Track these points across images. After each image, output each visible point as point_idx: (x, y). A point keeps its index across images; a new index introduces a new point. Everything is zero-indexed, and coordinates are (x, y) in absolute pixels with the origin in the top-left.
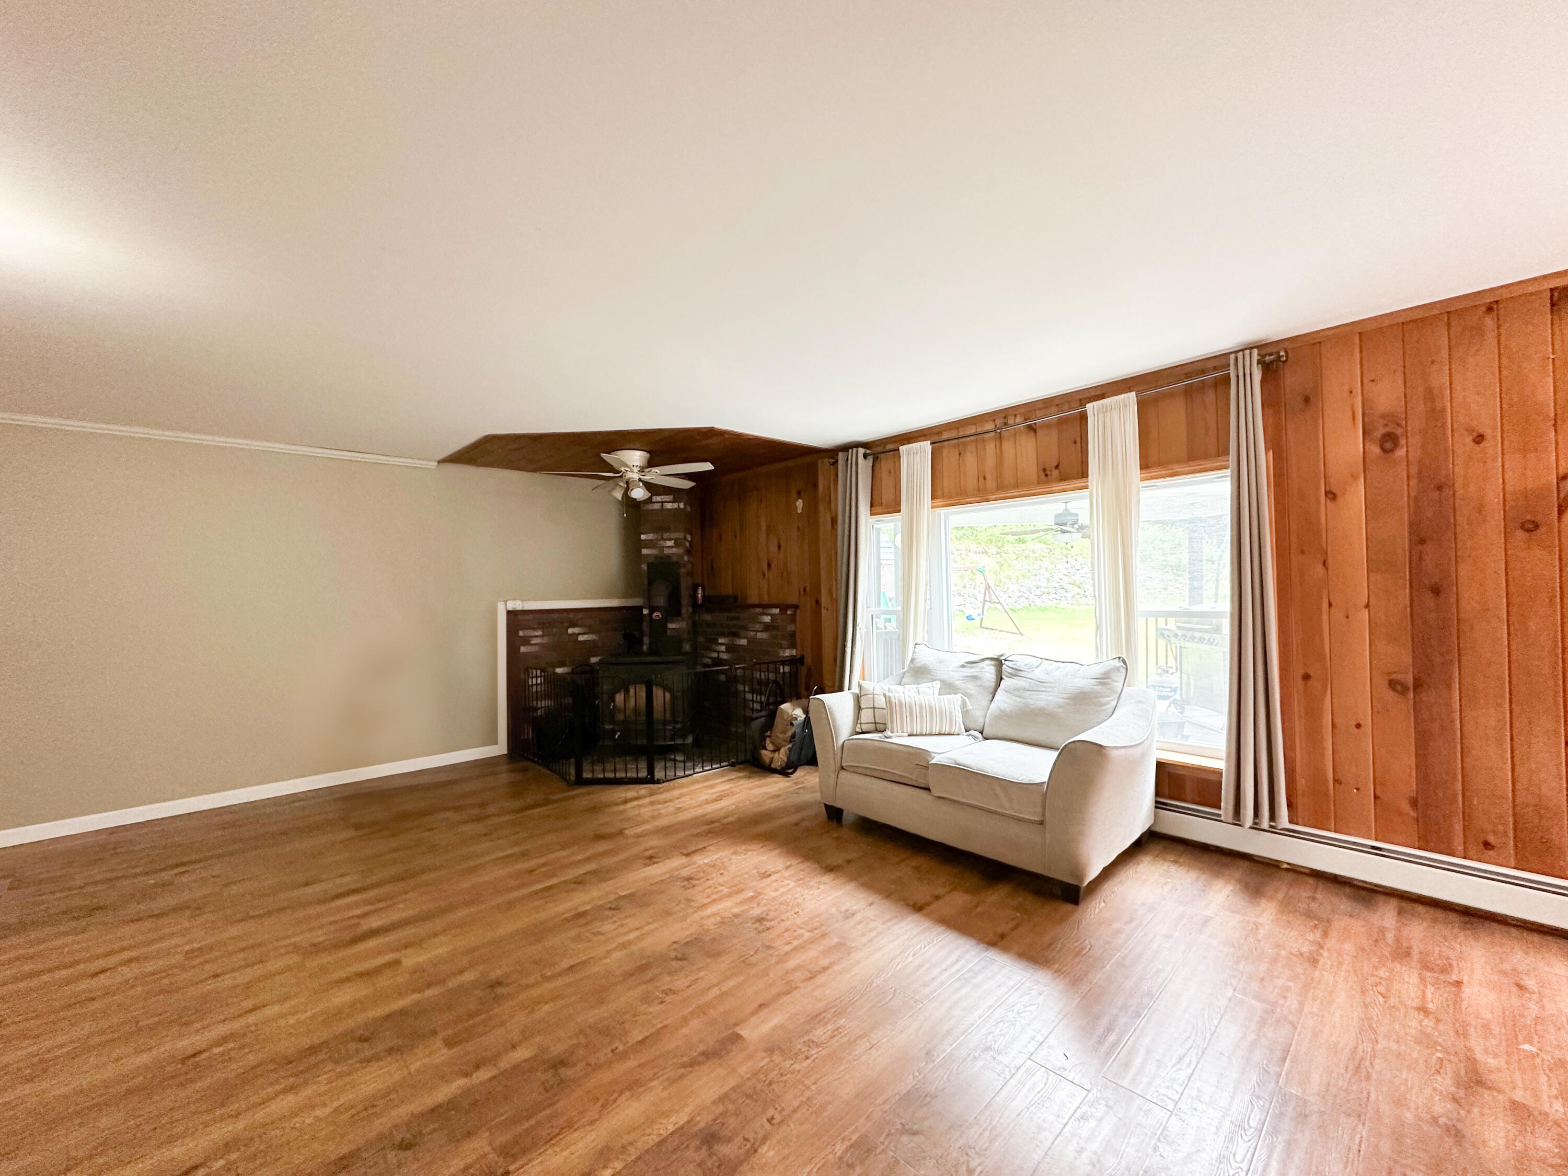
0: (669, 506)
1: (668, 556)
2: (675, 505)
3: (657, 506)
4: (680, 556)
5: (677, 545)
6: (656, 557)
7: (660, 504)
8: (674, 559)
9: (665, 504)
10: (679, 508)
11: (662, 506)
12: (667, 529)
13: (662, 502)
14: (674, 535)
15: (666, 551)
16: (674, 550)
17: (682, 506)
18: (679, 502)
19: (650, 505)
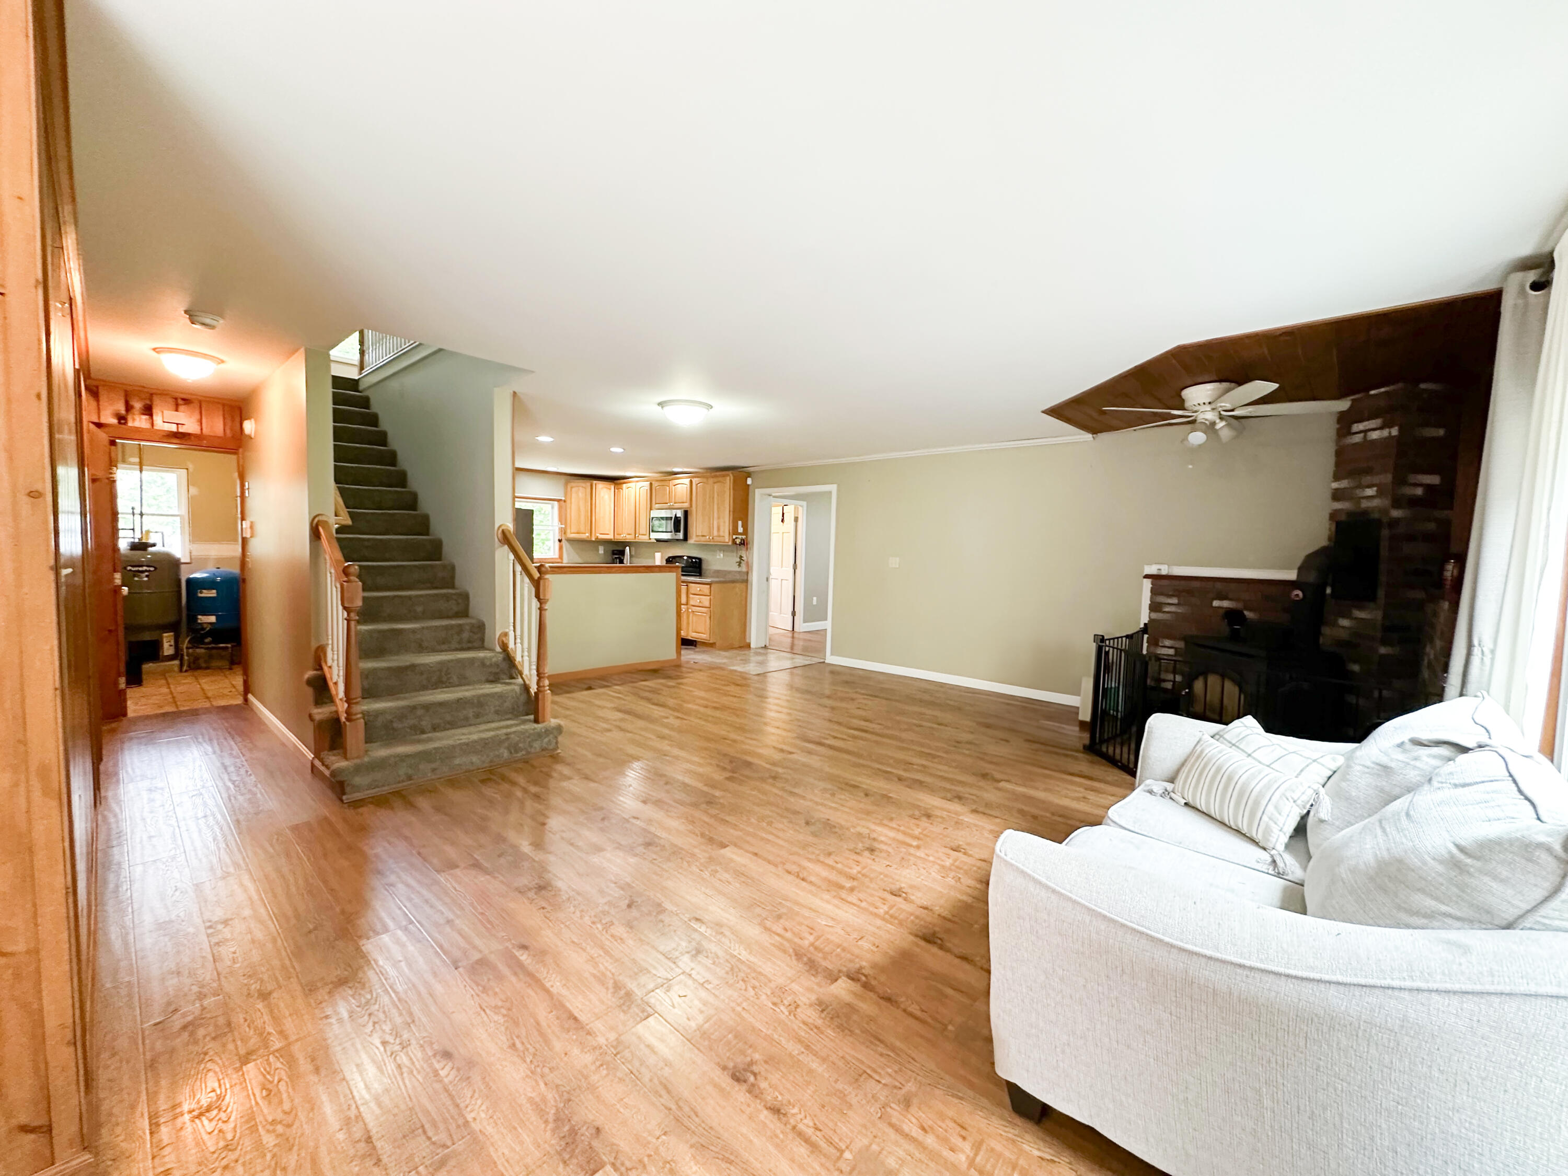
0: (1375, 435)
1: (1365, 513)
2: (1385, 433)
3: (1358, 438)
4: (1384, 511)
5: (1380, 494)
6: (1350, 514)
7: (1362, 435)
8: (1376, 515)
9: (1369, 434)
10: (1390, 437)
11: (1365, 436)
12: (1368, 471)
13: (1365, 432)
14: (1376, 479)
15: (1365, 504)
16: (1376, 503)
17: (1395, 431)
18: (1390, 427)
19: (1349, 437)
